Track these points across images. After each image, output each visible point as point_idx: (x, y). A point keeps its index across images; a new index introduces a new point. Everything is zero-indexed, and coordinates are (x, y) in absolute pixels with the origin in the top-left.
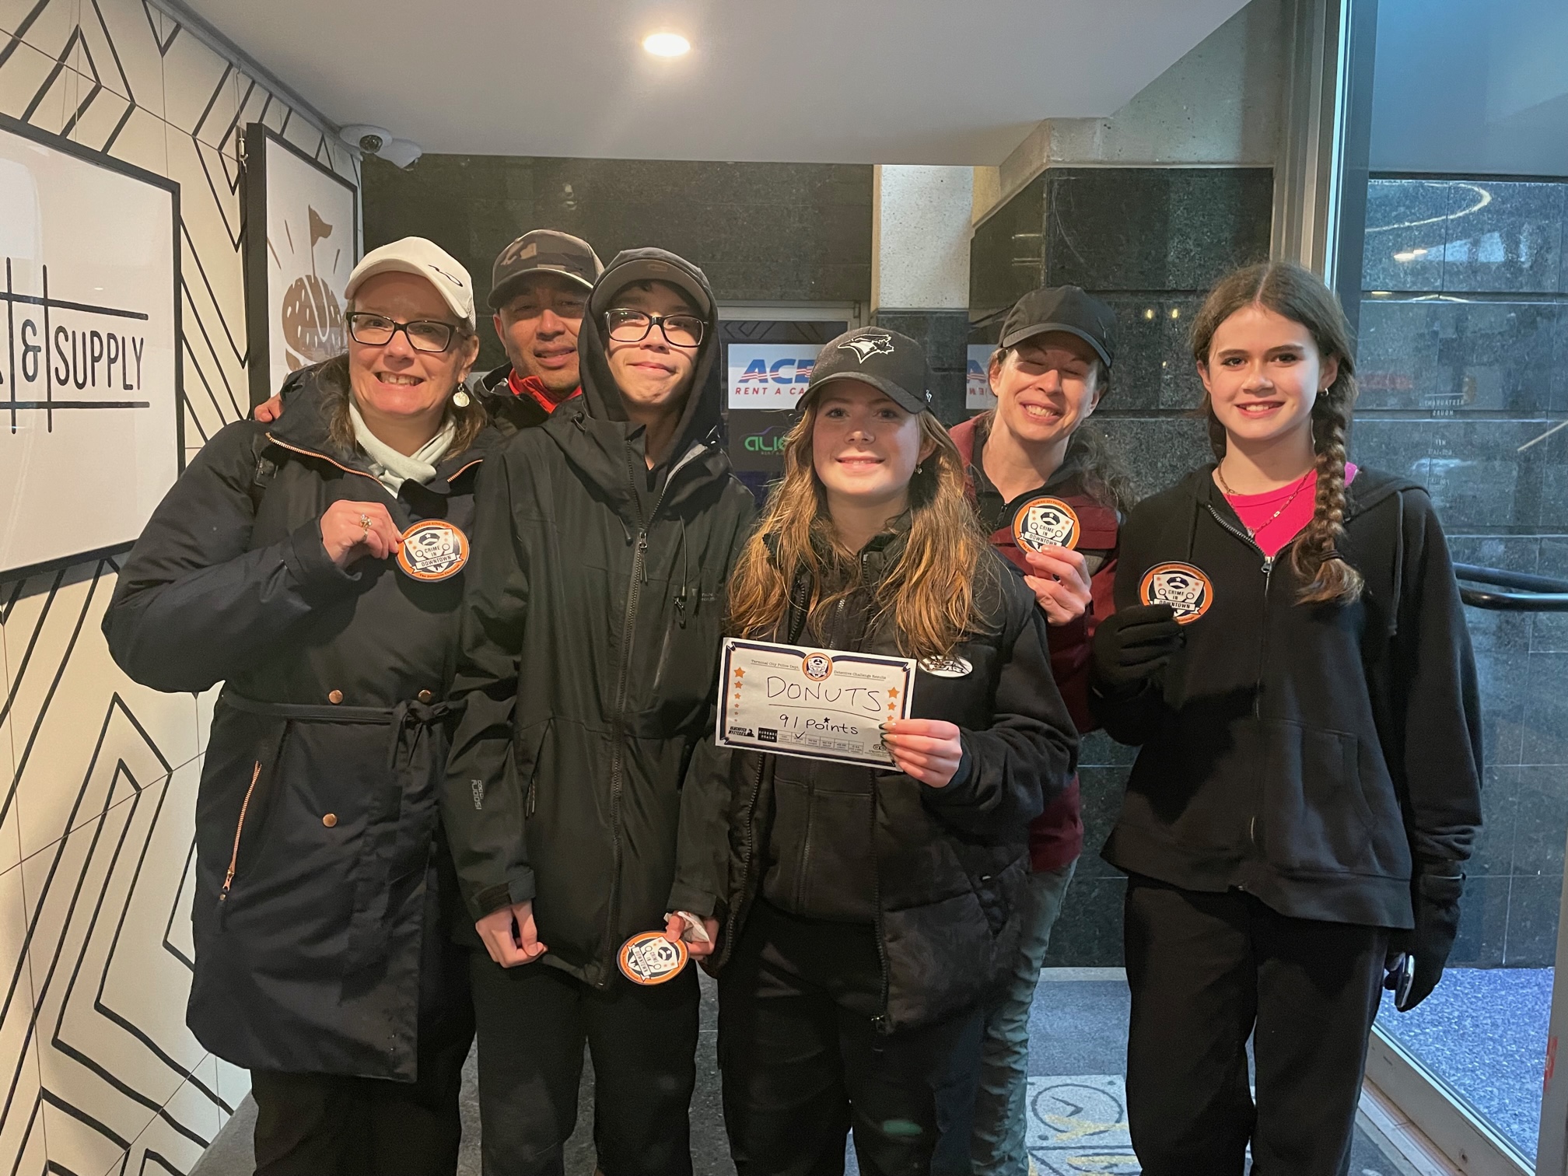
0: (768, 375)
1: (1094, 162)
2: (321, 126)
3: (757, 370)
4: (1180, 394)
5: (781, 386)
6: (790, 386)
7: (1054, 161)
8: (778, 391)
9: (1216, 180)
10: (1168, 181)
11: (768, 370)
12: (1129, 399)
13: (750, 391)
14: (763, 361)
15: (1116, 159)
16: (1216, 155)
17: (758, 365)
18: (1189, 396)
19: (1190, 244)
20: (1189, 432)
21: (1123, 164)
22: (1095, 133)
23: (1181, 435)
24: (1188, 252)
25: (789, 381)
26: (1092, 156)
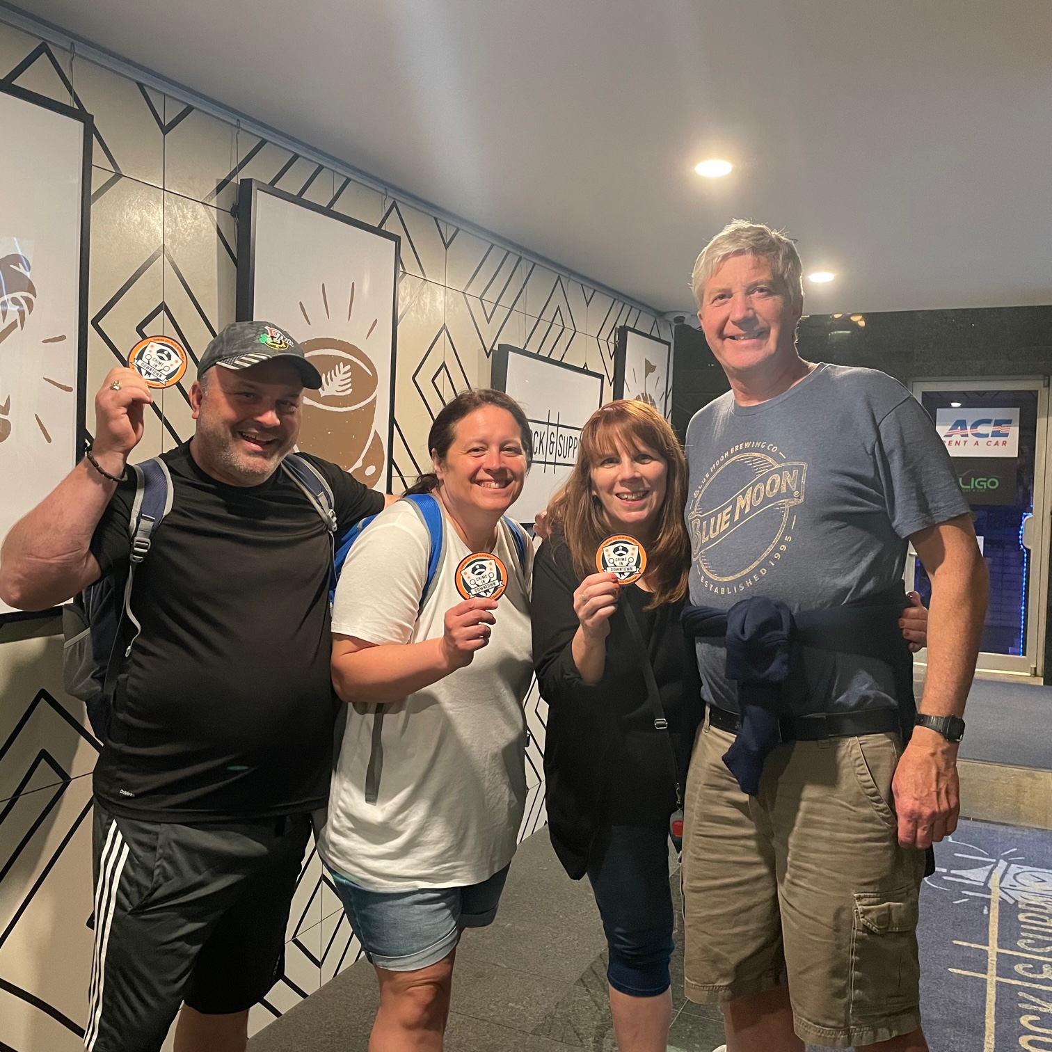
0: (969, 430)
2: (653, 314)
3: (959, 428)
5: (979, 439)
6: (986, 440)
8: (977, 443)
11: (969, 428)
13: (954, 443)
14: (965, 421)
17: (961, 424)
25: (987, 436)
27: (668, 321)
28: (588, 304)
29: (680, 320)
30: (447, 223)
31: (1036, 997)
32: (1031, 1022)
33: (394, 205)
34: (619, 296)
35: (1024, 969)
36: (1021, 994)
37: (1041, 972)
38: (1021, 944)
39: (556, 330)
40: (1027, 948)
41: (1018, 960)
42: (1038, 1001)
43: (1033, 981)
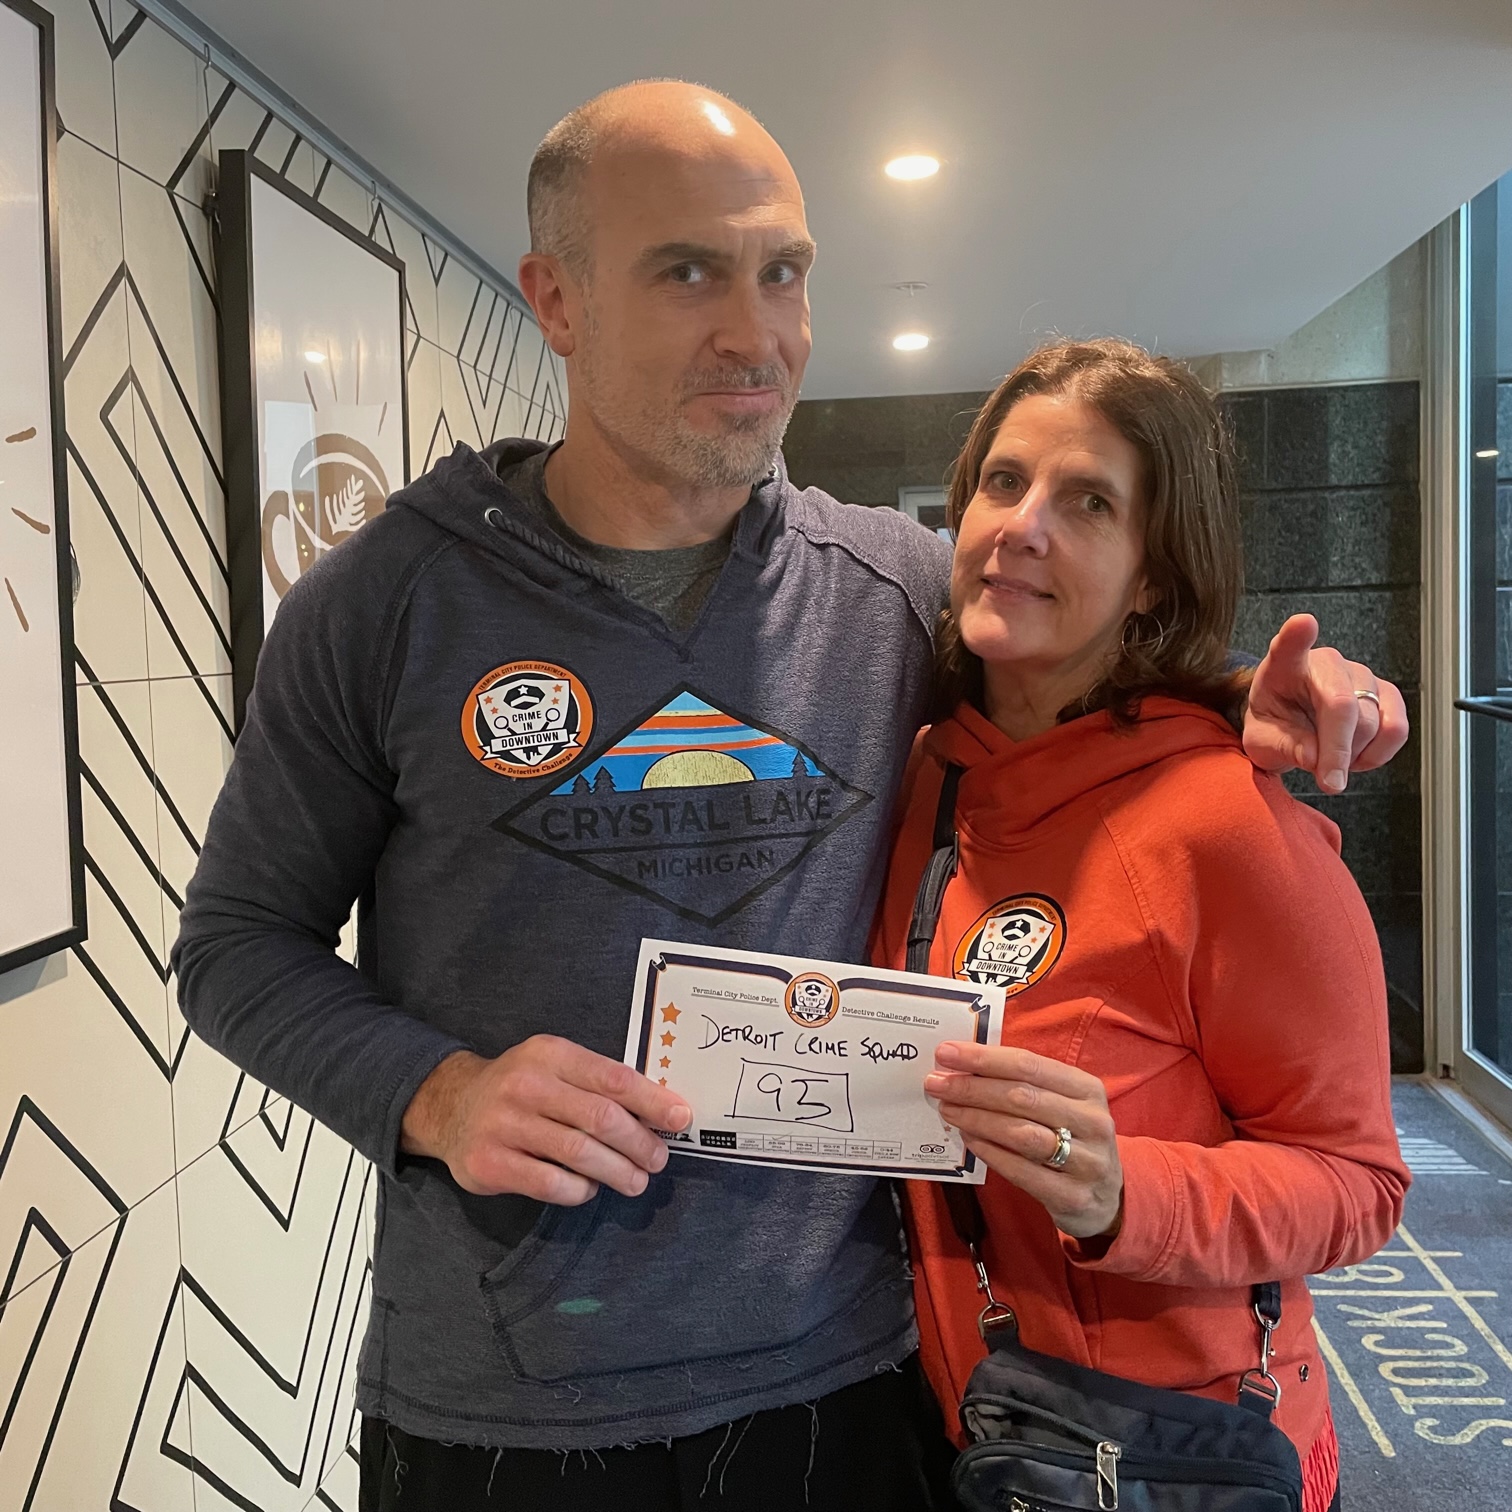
1: (1261, 385)
4: (1347, 572)
7: (1228, 387)
9: (1369, 393)
10: (1326, 397)
12: (1301, 578)
15: (1279, 381)
16: (1368, 373)
18: (1354, 575)
19: (1349, 447)
20: (1357, 605)
21: (1285, 384)
22: (1260, 362)
23: (1349, 607)
24: (1345, 453)
26: (1260, 382)
30: (435, 243)
31: (1361, 1307)
32: (1377, 1343)
33: (380, 207)
36: (1343, 1307)
42: (1366, 1313)
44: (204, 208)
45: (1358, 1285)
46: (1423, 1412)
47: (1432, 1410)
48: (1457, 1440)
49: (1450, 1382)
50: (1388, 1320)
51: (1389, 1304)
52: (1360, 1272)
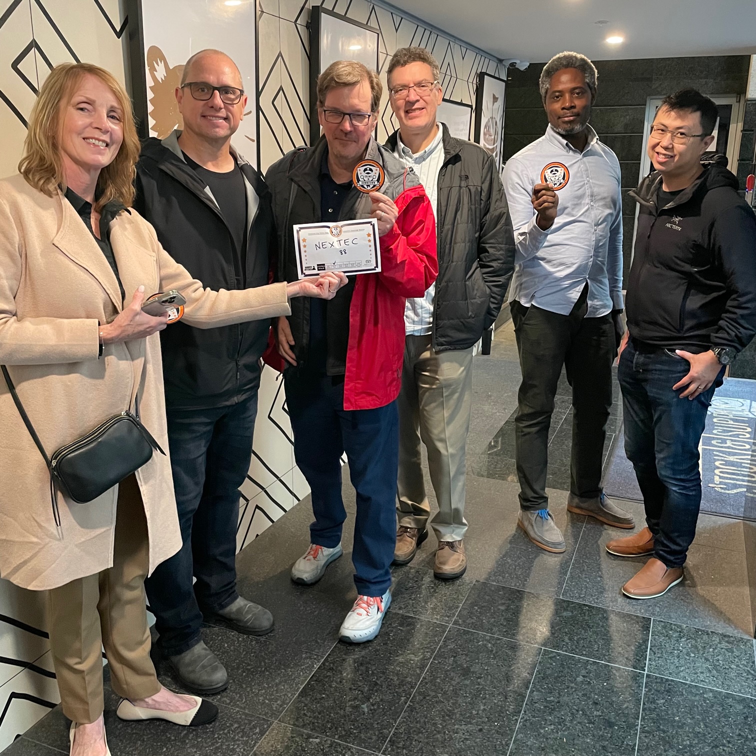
2: (496, 61)
27: (504, 65)
28: (463, 58)
29: (513, 65)
30: (397, 15)
31: (723, 454)
32: (720, 464)
33: (373, 8)
34: (479, 51)
35: (717, 442)
36: (715, 453)
37: (726, 443)
38: (715, 432)
39: (448, 78)
40: (718, 433)
41: (714, 439)
42: (724, 455)
43: (722, 447)
44: (306, 27)
45: (729, 447)
46: (721, 483)
47: (725, 484)
48: (730, 492)
49: (741, 478)
50: (731, 458)
51: (735, 454)
52: (733, 444)
